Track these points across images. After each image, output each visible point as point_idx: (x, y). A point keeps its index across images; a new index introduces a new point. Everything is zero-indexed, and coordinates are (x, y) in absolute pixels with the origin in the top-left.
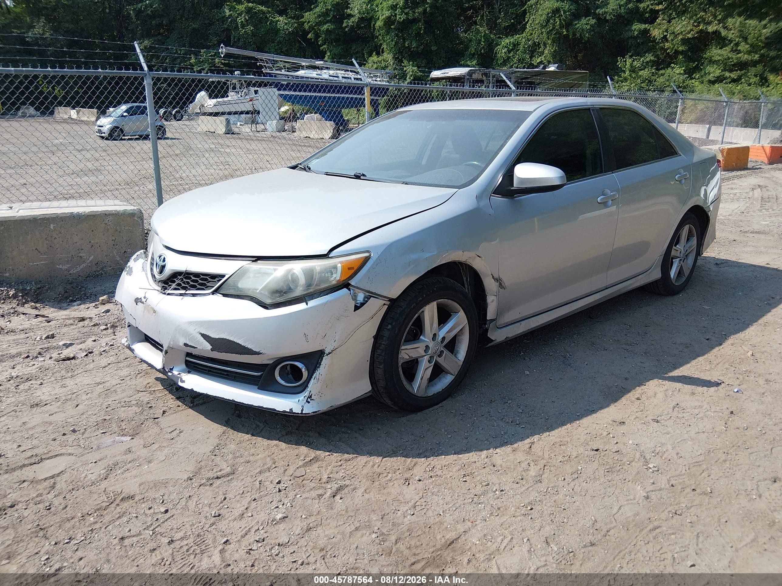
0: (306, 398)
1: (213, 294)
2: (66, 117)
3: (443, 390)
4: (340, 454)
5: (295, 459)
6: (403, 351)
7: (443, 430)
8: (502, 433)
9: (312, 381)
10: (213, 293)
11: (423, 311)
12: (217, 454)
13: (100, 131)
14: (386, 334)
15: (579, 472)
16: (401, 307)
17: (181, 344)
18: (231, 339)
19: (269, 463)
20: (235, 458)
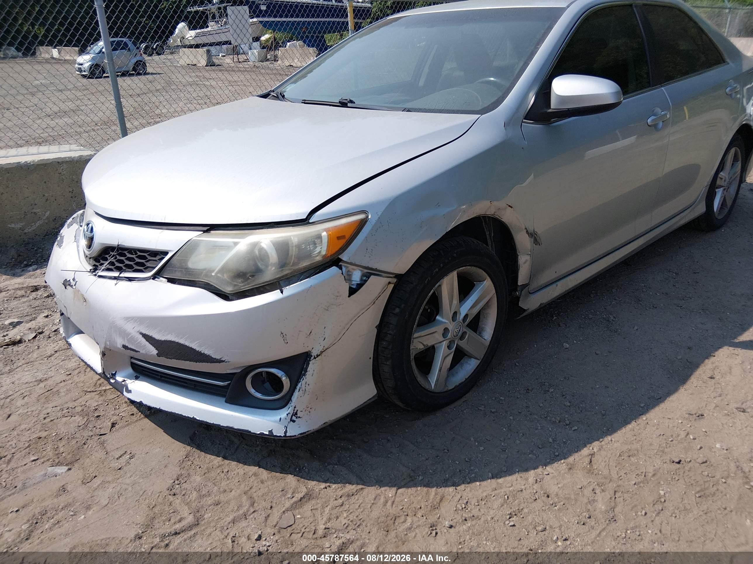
0: (290, 416)
1: (153, 279)
2: (47, 56)
3: (466, 379)
4: (340, 485)
5: (280, 497)
6: (415, 341)
7: (472, 439)
8: (551, 440)
9: (296, 394)
10: (154, 277)
11: (440, 286)
12: (178, 492)
13: (80, 70)
14: (393, 320)
15: (663, 500)
16: (412, 283)
17: (120, 346)
18: (182, 341)
19: (246, 504)
20: (202, 497)
